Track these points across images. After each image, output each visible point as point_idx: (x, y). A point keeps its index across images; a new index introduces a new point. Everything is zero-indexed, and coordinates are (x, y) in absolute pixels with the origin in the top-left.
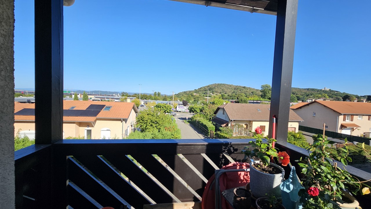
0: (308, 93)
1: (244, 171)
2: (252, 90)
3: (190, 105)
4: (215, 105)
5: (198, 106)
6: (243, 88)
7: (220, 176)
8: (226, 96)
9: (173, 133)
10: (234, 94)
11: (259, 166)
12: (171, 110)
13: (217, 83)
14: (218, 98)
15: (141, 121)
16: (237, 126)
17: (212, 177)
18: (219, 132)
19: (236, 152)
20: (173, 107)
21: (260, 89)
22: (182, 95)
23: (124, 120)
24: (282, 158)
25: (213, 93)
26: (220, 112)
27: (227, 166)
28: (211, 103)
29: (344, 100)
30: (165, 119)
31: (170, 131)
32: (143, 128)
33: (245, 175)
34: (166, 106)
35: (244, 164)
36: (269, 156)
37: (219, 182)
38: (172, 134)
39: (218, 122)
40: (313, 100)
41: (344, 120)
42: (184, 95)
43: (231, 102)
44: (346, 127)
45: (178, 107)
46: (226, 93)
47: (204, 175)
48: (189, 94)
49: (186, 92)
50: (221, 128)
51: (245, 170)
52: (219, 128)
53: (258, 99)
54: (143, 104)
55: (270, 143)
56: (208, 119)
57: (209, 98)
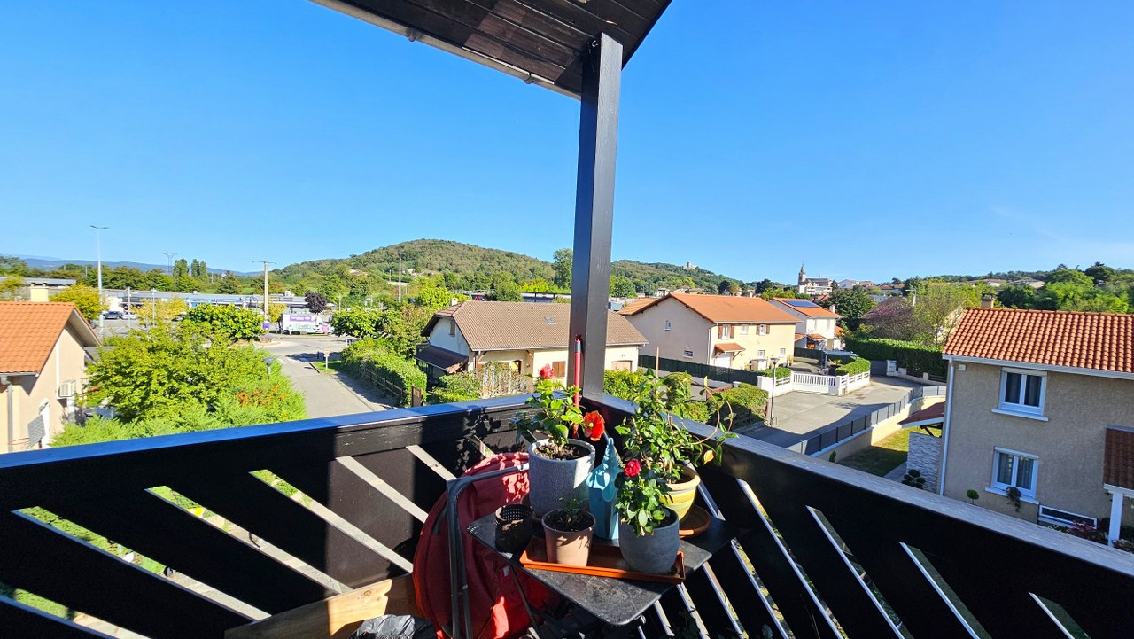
0: (657, 273)
1: (516, 471)
2: (531, 263)
3: (334, 310)
4: (425, 308)
5: (367, 312)
6: (507, 256)
7: (459, 495)
8: (458, 279)
9: (276, 412)
10: (481, 274)
11: (548, 450)
12: (261, 328)
13: (429, 237)
14: (434, 285)
15: (118, 378)
16: (492, 368)
17: (438, 502)
18: (438, 392)
19: (496, 430)
20: (266, 317)
21: (552, 261)
22: (301, 275)
23: (14, 380)
24: (591, 425)
25: (416, 267)
26: (442, 329)
27: (476, 467)
28: (409, 301)
29: (721, 293)
30: (234, 363)
31: (260, 403)
32: (127, 406)
33: (517, 481)
34: (238, 314)
35: (517, 455)
36: (567, 424)
37: (456, 510)
38: (268, 415)
39: (436, 361)
40: (667, 293)
41: (720, 336)
42: (309, 272)
43: (474, 297)
44: (723, 352)
45: (286, 318)
46: (457, 271)
47: (417, 501)
48: (333, 272)
49: (319, 263)
50: (444, 378)
51: (519, 467)
52: (438, 380)
53: (547, 289)
54: (121, 310)
55: (569, 396)
56: (404, 353)
57: (405, 284)
